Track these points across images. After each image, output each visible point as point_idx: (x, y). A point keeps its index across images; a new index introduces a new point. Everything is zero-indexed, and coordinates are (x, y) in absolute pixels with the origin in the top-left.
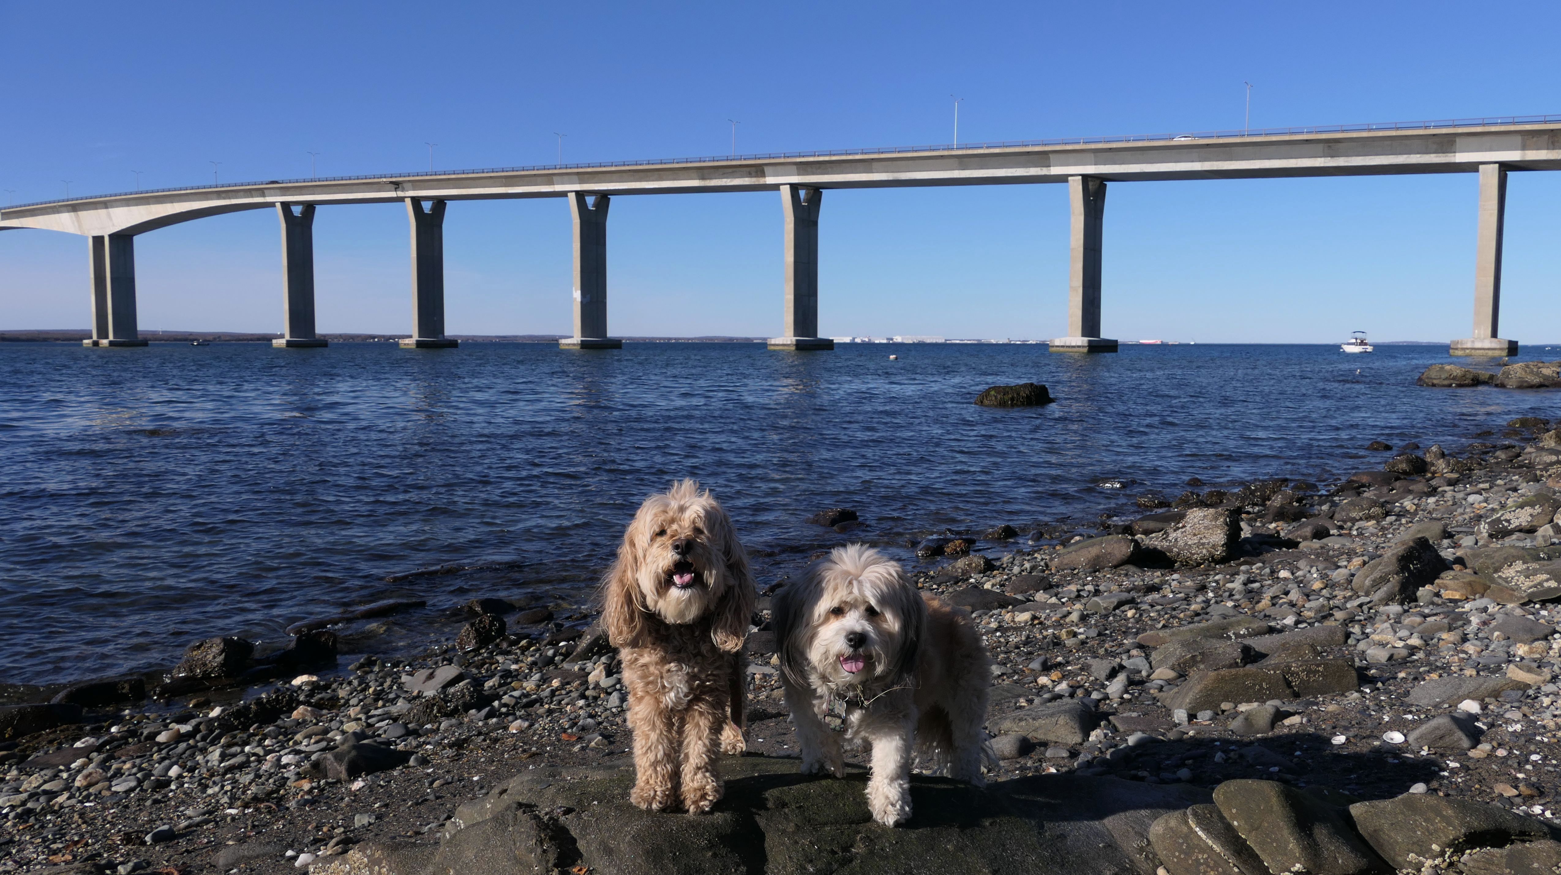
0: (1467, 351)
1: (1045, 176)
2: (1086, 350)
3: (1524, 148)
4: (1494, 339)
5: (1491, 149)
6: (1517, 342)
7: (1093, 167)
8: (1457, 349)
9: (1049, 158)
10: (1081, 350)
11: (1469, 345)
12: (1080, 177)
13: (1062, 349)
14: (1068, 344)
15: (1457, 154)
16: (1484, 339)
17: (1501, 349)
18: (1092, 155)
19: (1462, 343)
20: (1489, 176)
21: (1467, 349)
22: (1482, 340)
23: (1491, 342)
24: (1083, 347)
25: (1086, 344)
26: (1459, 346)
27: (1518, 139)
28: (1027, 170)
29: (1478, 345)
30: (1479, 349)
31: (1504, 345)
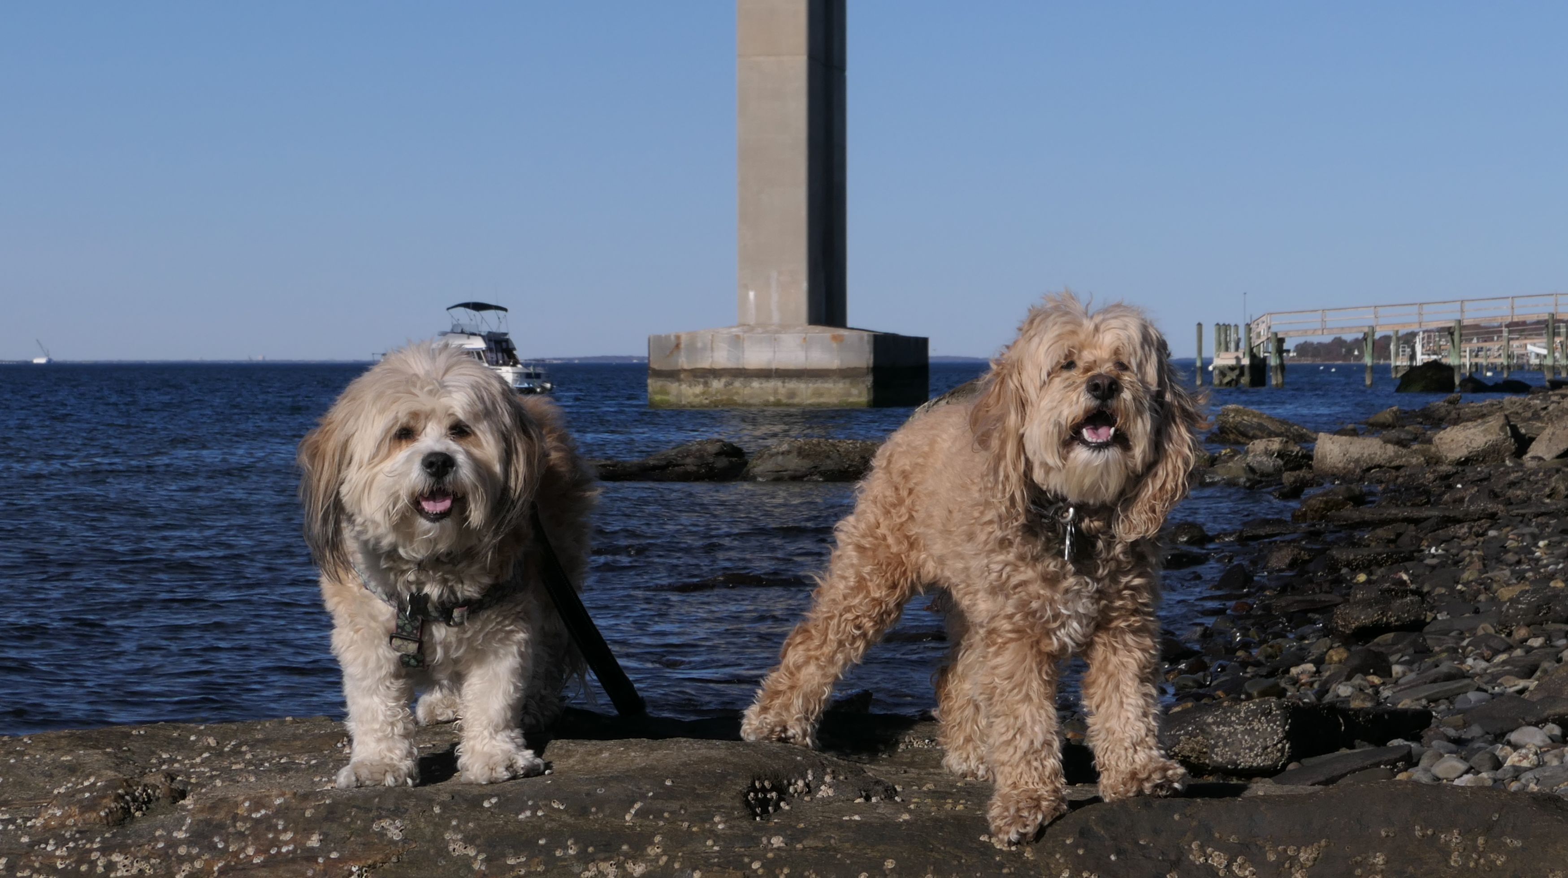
0: (717, 385)
4: (825, 333)
6: (921, 344)
8: (673, 375)
11: (721, 358)
16: (784, 327)
17: (846, 374)
19: (692, 349)
21: (716, 373)
22: (771, 335)
23: (807, 344)
26: (683, 362)
29: (755, 357)
30: (765, 374)
31: (864, 358)
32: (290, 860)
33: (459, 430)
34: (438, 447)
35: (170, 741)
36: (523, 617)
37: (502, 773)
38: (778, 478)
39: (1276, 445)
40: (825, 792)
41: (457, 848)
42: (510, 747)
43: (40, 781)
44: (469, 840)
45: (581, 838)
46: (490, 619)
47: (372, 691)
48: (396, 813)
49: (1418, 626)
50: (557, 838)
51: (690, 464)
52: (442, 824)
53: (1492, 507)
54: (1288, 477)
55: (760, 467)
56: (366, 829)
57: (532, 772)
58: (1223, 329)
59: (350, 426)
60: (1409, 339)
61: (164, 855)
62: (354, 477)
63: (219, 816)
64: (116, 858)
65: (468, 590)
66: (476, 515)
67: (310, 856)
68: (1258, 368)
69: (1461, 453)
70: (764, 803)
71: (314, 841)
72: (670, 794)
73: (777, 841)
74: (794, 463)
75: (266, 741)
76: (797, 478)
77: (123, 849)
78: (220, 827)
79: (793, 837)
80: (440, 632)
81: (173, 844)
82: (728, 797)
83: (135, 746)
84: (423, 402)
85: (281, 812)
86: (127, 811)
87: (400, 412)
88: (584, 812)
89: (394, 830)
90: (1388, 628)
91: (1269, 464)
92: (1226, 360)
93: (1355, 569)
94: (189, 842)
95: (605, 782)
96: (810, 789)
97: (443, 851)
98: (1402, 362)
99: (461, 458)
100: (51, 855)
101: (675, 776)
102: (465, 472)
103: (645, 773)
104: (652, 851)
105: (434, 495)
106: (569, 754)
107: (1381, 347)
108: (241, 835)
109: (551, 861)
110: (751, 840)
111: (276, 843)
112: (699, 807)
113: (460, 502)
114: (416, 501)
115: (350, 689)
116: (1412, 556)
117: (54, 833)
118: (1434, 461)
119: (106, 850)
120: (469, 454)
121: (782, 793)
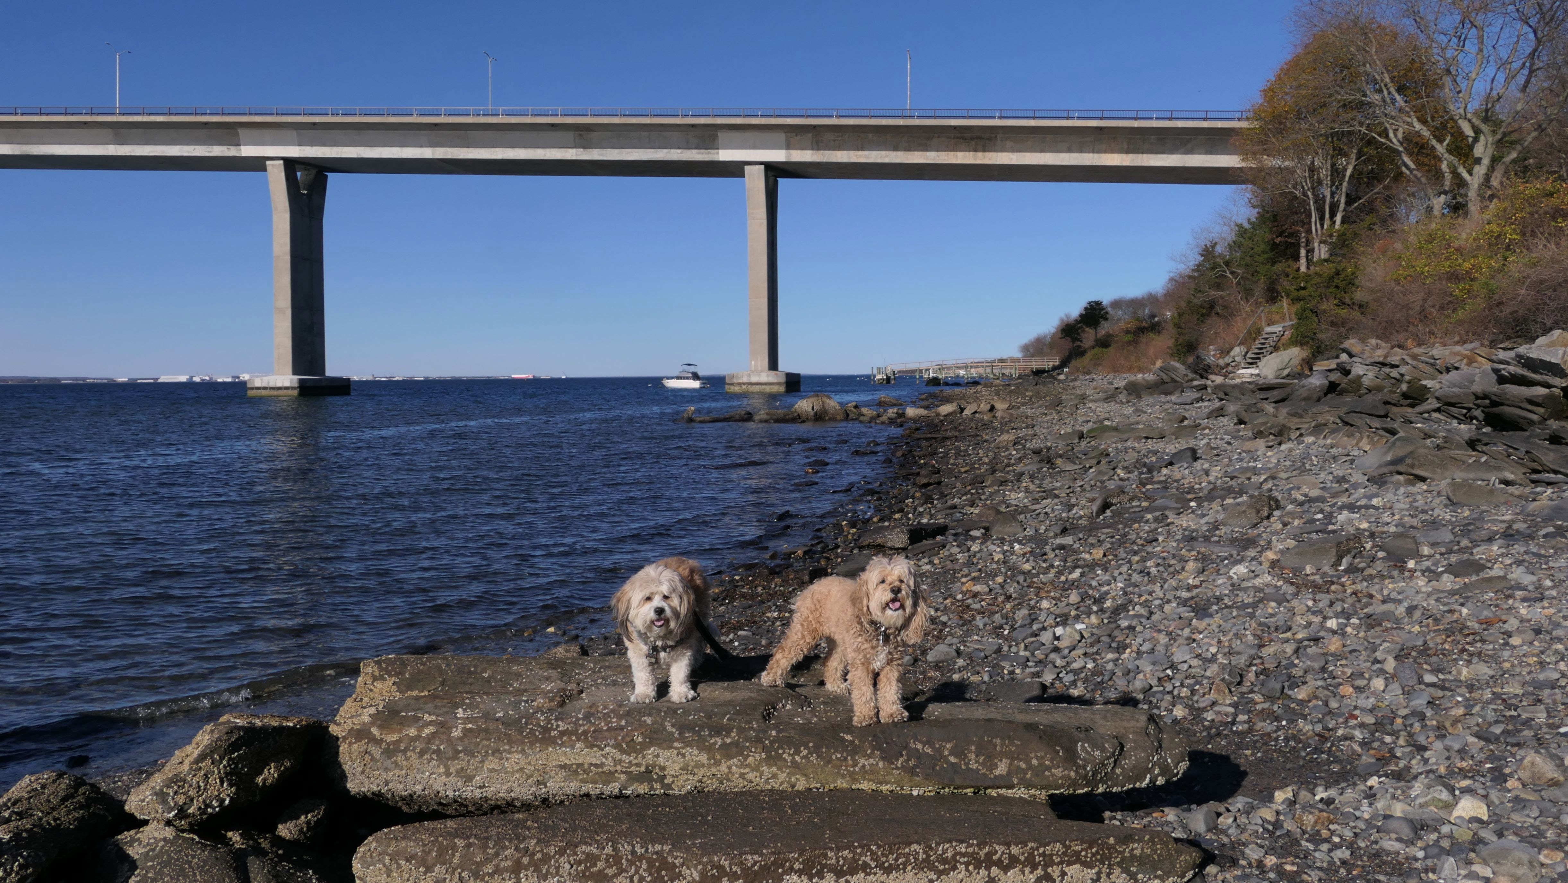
0: (743, 387)
1: (234, 158)
2: (295, 393)
3: (788, 147)
4: (773, 373)
5: (754, 147)
6: (800, 374)
7: (297, 148)
8: (732, 384)
9: (237, 134)
10: (290, 392)
11: (745, 380)
12: (281, 162)
13: (264, 392)
14: (272, 385)
15: (721, 151)
16: (762, 371)
17: (779, 384)
18: (294, 132)
19: (738, 377)
20: (755, 179)
21: (743, 384)
22: (759, 373)
23: (768, 376)
24: (292, 388)
25: (296, 385)
26: (735, 381)
27: (781, 136)
28: (210, 148)
29: (754, 379)
30: (757, 384)
31: (783, 379)
32: (615, 729)
33: (666, 597)
34: (660, 605)
35: (579, 665)
36: (690, 647)
37: (684, 700)
38: (761, 421)
39: (895, 410)
40: (788, 707)
41: (669, 728)
42: (686, 690)
43: (538, 682)
44: (673, 726)
45: (710, 730)
46: (679, 649)
47: (641, 671)
48: (649, 715)
49: (939, 483)
50: (702, 728)
51: (737, 417)
52: (664, 719)
53: (956, 434)
54: (899, 420)
55: (756, 418)
56: (640, 720)
57: (694, 699)
58: (879, 369)
59: (630, 594)
60: (928, 370)
61: (575, 723)
62: (632, 613)
63: (593, 710)
64: (560, 723)
65: (671, 643)
66: (672, 624)
67: (622, 728)
68: (888, 379)
69: (945, 413)
70: (769, 714)
71: (623, 723)
72: (737, 713)
73: (774, 733)
74: (765, 417)
75: (609, 667)
76: (766, 421)
77: (562, 720)
78: (593, 714)
79: (778, 732)
80: (662, 655)
81: (578, 719)
82: (757, 714)
83: (567, 667)
84: (653, 588)
85: (612, 711)
86: (564, 701)
87: (647, 593)
88: (710, 718)
89: (649, 720)
90: (931, 484)
91: (894, 416)
92: (879, 377)
93: (920, 458)
94: (583, 719)
95: (717, 706)
96: (784, 706)
97: (665, 729)
98: (926, 376)
99: (667, 608)
100: (539, 719)
101: (740, 705)
102: (668, 612)
103: (730, 703)
104: (733, 734)
105: (658, 620)
106: (705, 691)
107: (921, 371)
108: (599, 718)
109: (700, 736)
110: (765, 732)
111: (611, 722)
112: (748, 718)
113: (667, 621)
114: (652, 622)
115: (633, 669)
116: (934, 454)
117: (539, 709)
118: (938, 415)
119: (557, 720)
120: (669, 606)
121: (774, 708)
